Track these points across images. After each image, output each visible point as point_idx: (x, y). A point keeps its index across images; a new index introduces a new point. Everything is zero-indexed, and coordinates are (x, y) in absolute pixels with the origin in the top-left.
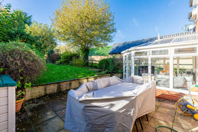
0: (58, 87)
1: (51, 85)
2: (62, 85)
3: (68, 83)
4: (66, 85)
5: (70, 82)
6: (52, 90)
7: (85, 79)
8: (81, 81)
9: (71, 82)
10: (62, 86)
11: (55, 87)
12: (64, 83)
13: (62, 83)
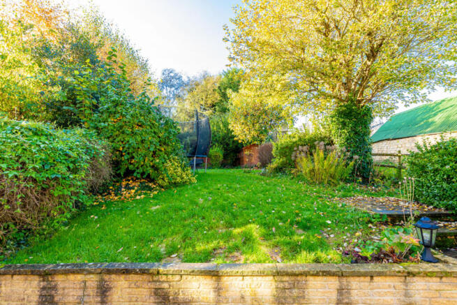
0: (44, 292)
1: (15, 277)
2: (61, 285)
3: (93, 280)
4: (80, 293)
5: (102, 280)
6: (19, 300)
7: (193, 273)
8: (165, 285)
9: (106, 277)
10: (60, 292)
11: (29, 291)
12: (71, 277)
13: (59, 279)
